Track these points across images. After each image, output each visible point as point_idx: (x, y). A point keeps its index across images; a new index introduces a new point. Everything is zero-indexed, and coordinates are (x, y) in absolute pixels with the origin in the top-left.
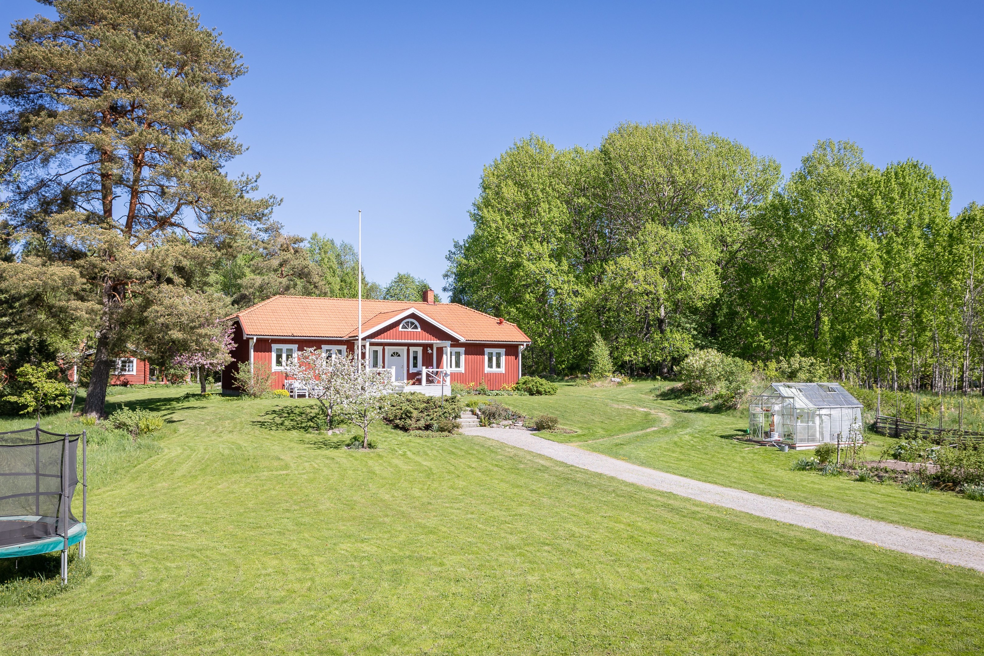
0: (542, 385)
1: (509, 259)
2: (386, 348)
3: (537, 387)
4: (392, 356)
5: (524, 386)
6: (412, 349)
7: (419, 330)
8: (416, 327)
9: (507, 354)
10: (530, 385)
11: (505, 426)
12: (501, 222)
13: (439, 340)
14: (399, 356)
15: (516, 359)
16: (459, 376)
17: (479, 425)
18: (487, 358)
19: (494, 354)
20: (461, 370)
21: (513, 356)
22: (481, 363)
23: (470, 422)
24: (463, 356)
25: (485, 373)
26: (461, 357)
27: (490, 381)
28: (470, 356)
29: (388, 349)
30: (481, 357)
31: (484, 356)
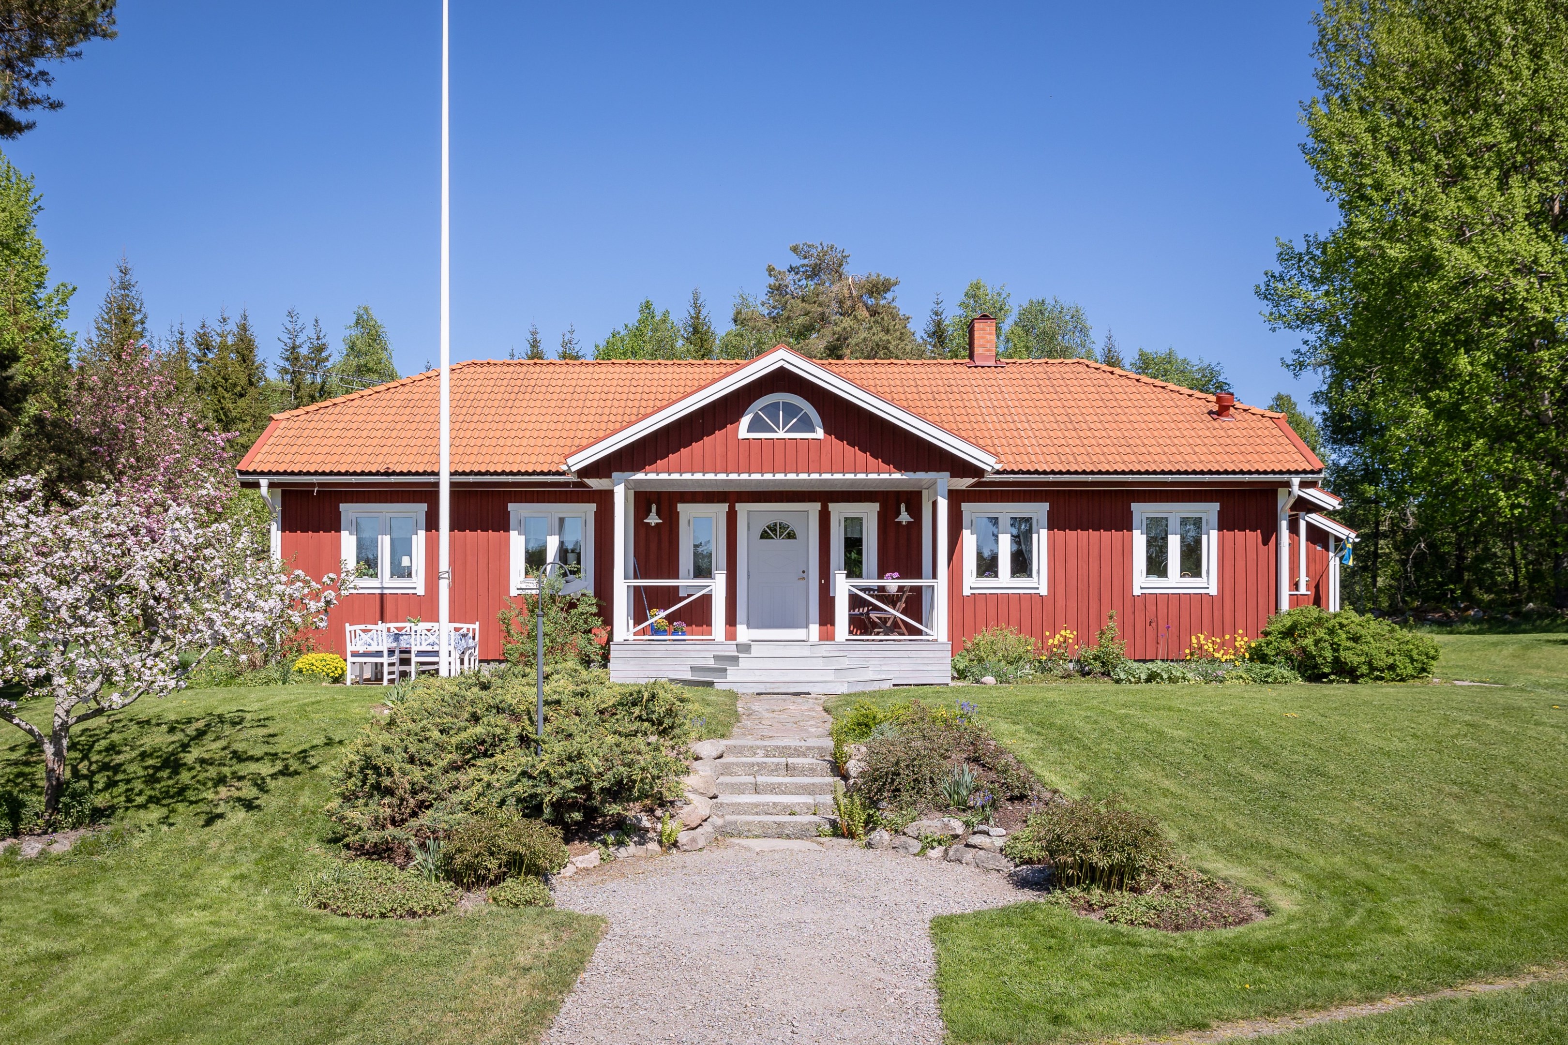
0: (1356, 639)
1: (1396, 251)
2: (742, 508)
3: (1335, 647)
4: (764, 535)
5: (1287, 644)
6: (839, 511)
7: (820, 433)
8: (806, 425)
9: (1224, 525)
10: (1309, 641)
11: (928, 844)
12: (1367, 138)
13: (900, 468)
14: (791, 536)
15: (1266, 542)
16: (1025, 605)
17: (828, 826)
18: (1144, 537)
19: (1174, 523)
20: (1036, 586)
21: (1253, 529)
22: (1117, 558)
23: (797, 809)
24: (1044, 533)
25: (1137, 592)
26: (1035, 536)
27: (1154, 625)
28: (1071, 534)
29: (749, 512)
30: (1116, 535)
31: (1130, 529)
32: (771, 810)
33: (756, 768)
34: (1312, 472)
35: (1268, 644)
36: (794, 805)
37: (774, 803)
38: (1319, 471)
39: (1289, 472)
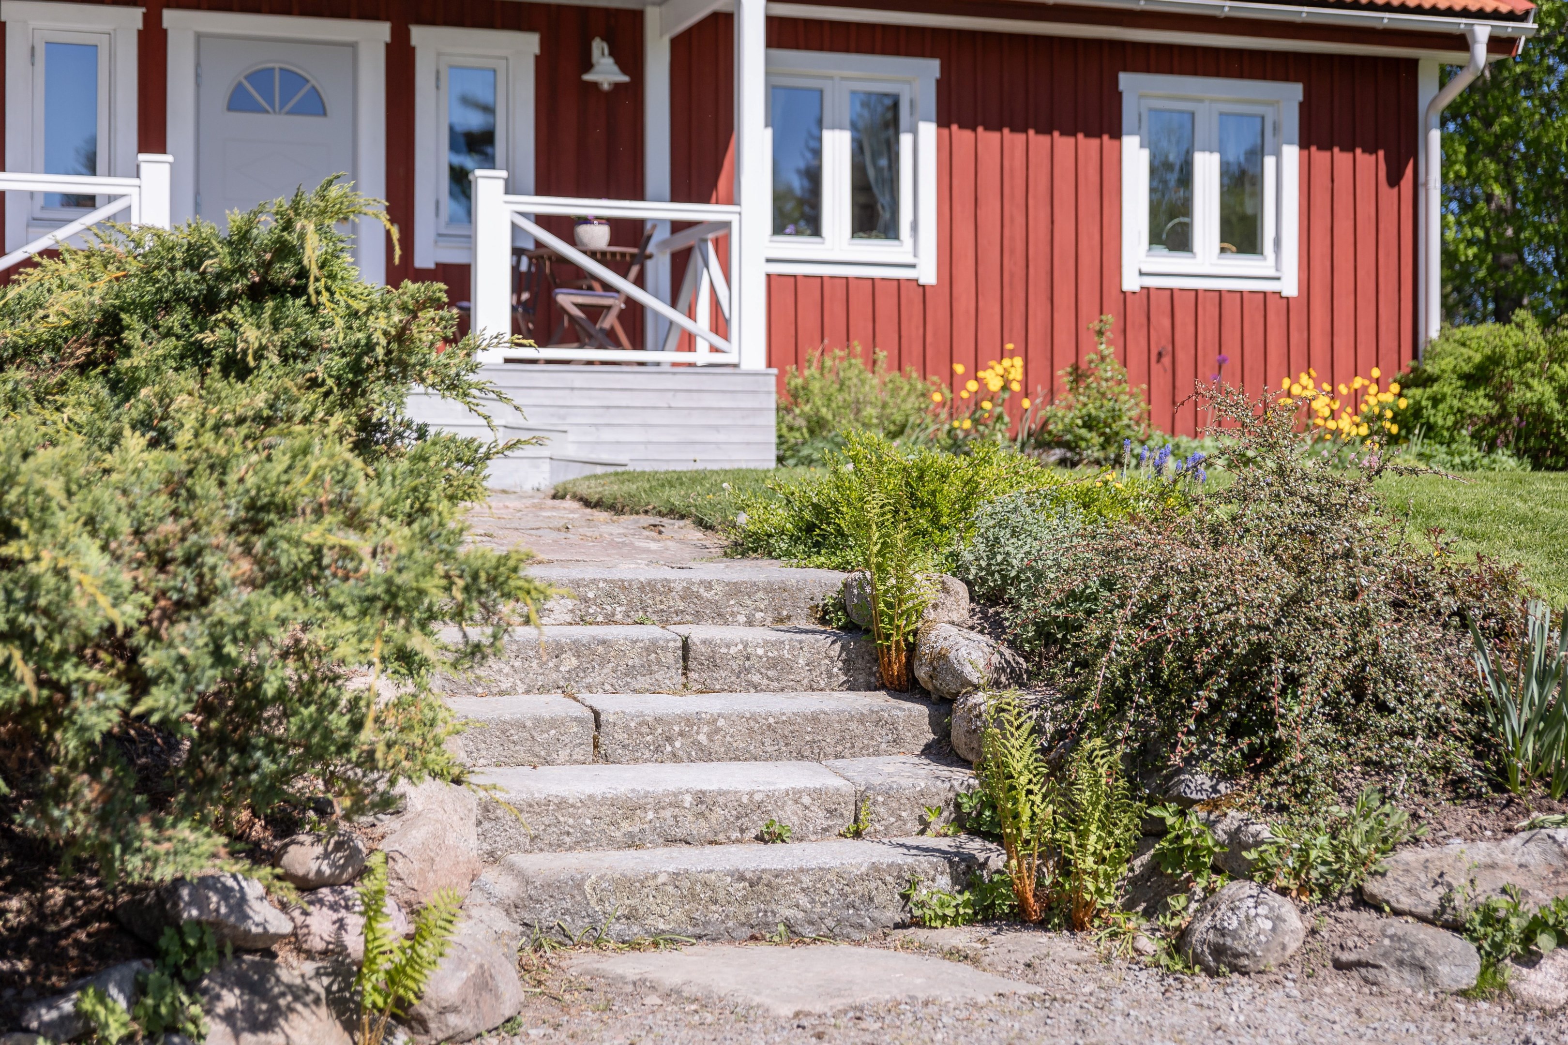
2: (180, 25)
6: (437, 50)
9: (1311, 134)
15: (1394, 180)
16: (886, 305)
17: (944, 881)
18: (1144, 156)
19: (1206, 126)
20: (910, 260)
21: (1370, 149)
22: (1088, 203)
23: (790, 816)
24: (928, 131)
25: (1131, 282)
26: (906, 140)
27: (1167, 360)
28: (989, 139)
29: (199, 37)
30: (1089, 145)
31: (1117, 135)
32: (690, 826)
33: (570, 662)
34: (1511, 16)
35: (1436, 401)
36: (778, 800)
37: (700, 798)
38: (1523, 17)
39: (1465, 13)
